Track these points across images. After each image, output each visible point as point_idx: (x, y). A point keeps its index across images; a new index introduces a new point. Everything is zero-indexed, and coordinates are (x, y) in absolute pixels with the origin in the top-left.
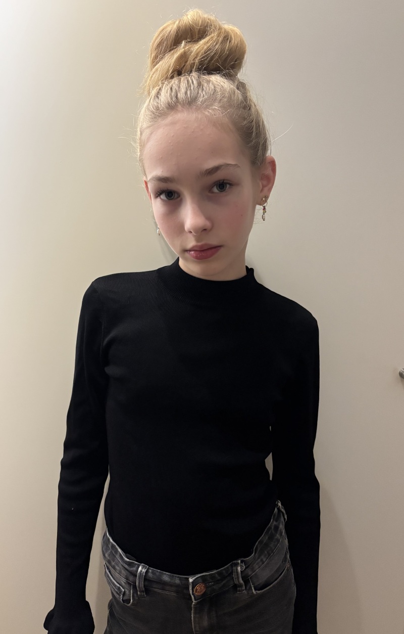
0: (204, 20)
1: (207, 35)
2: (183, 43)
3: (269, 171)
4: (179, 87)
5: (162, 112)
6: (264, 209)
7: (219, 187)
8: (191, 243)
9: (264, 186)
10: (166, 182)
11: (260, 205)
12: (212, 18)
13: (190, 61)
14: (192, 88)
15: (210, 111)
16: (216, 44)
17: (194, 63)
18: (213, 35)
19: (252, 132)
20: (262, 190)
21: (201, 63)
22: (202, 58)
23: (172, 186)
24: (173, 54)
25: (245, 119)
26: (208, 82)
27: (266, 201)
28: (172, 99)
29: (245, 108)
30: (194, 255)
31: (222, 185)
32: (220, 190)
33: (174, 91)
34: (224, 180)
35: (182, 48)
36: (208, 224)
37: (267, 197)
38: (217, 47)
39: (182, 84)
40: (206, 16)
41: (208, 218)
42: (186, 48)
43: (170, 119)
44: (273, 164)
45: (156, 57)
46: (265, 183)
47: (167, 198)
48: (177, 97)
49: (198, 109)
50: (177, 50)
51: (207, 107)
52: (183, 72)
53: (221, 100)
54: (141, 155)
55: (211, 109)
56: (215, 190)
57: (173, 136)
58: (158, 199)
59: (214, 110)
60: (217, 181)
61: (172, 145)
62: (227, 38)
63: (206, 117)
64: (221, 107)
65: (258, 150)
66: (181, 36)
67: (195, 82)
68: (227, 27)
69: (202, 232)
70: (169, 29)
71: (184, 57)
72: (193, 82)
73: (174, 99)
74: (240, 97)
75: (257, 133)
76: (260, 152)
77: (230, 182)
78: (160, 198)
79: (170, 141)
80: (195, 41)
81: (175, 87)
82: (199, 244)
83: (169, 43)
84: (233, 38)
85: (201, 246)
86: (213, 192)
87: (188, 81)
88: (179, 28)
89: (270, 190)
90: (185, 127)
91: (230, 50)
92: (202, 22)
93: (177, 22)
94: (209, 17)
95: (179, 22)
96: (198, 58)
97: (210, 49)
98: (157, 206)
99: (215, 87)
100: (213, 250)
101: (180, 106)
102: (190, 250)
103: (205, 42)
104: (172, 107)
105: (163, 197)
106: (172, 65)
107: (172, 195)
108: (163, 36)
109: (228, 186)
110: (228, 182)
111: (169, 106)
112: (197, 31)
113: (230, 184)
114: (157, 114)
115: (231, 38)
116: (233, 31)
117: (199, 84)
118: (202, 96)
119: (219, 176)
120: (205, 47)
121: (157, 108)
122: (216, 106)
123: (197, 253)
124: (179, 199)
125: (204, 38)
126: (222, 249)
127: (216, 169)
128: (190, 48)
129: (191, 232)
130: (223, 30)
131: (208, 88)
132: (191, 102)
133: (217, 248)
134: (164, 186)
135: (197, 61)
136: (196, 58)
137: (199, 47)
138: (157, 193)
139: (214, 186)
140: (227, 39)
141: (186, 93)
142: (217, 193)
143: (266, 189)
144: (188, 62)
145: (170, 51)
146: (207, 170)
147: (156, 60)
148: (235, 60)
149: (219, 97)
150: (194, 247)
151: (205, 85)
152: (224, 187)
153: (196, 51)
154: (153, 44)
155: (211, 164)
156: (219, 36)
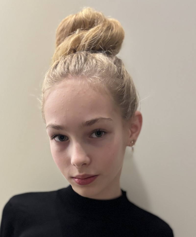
0: (94, 15)
1: (95, 25)
2: (78, 30)
3: (137, 122)
4: (71, 62)
5: (57, 78)
6: (133, 149)
7: (97, 134)
8: (76, 172)
9: (132, 133)
10: (58, 129)
11: (130, 146)
12: (100, 13)
13: (82, 43)
14: (80, 62)
15: (91, 79)
16: (102, 32)
17: (85, 45)
18: (99, 26)
19: (123, 95)
20: (131, 136)
21: (90, 45)
22: (91, 41)
23: (63, 132)
24: (71, 38)
25: (117, 85)
26: (93, 58)
27: (134, 144)
28: (64, 69)
29: (118, 77)
30: (78, 182)
31: (99, 133)
32: (97, 135)
33: (66, 64)
34: (100, 129)
35: (77, 33)
36: (88, 159)
37: (134, 141)
38: (102, 33)
39: (73, 59)
40: (95, 12)
41: (88, 156)
42: (80, 34)
43: (62, 84)
44: (140, 117)
45: (59, 40)
46: (134, 130)
47: (60, 140)
48: (68, 69)
49: (83, 77)
50: (73, 35)
51: (89, 76)
52: (77, 51)
53: (100, 71)
54: (43, 108)
55: (92, 78)
56: (94, 136)
57: (64, 96)
58: (54, 141)
59: (94, 78)
60: (95, 130)
61: (63, 103)
62: (110, 27)
63: (88, 83)
64: (100, 76)
65: (128, 108)
66: (77, 26)
67: (83, 58)
68: (111, 19)
69: (82, 165)
70: (68, 21)
71: (78, 40)
72: (81, 59)
73: (66, 70)
74: (116, 70)
75: (127, 96)
76: (129, 109)
77: (105, 131)
78: (55, 140)
79: (61, 100)
80: (86, 29)
81: (68, 61)
82: (81, 174)
83: (68, 30)
84: (114, 27)
85: (83, 176)
86: (92, 138)
87: (78, 57)
88: (75, 20)
89: (137, 135)
90: (72, 90)
91: (112, 36)
92: (92, 16)
93: (74, 16)
94: (98, 13)
95: (76, 16)
96: (88, 41)
97: (96, 36)
98: (53, 145)
99: (96, 62)
100: (92, 178)
101: (70, 75)
102: (75, 178)
103: (93, 30)
104: (65, 75)
105: (57, 139)
106: (69, 46)
107: (64, 138)
108: (64, 25)
109: (103, 133)
110: (103, 130)
111: (63, 74)
112: (88, 23)
113: (105, 133)
114: (54, 80)
115: (113, 28)
116: (115, 22)
117: (86, 60)
118: (87, 68)
119: (96, 126)
120: (94, 34)
121: (54, 76)
122: (96, 76)
123: (80, 180)
124: (68, 141)
125: (93, 27)
126: (98, 178)
127: (94, 122)
128: (83, 34)
129: (74, 165)
130: (107, 23)
131: (91, 63)
132: (78, 73)
133: (94, 177)
134: (57, 131)
135: (87, 44)
136: (86, 41)
137: (89, 33)
138: (52, 137)
139: (93, 133)
140: (110, 29)
141: (75, 66)
142: (95, 138)
143: (134, 135)
144: (81, 44)
145: (69, 35)
146: (87, 122)
147: (59, 42)
148: (115, 43)
149: (99, 69)
150: (77, 176)
151: (90, 60)
152: (100, 134)
153: (86, 36)
154: (58, 30)
155: (90, 117)
156: (103, 26)
